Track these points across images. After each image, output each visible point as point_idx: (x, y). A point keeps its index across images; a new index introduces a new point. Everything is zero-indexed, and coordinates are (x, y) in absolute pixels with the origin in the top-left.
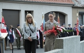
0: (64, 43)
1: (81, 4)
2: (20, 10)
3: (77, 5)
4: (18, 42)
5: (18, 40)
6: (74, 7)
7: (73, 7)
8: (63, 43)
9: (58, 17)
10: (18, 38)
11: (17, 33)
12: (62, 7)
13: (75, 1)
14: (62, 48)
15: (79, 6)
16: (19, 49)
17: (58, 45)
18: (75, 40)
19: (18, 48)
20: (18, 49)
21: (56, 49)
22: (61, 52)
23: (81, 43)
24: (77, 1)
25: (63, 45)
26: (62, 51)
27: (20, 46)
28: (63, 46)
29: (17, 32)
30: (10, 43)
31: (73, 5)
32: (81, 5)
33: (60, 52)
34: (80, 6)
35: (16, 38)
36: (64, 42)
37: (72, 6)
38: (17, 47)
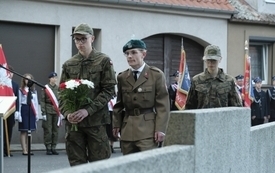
0: (197, 127)
1: (256, 11)
2: (58, 26)
3: (244, 13)
4: (50, 129)
5: (50, 122)
6: (233, 21)
7: (230, 22)
8: (194, 127)
9: (183, 51)
10: (50, 117)
11: (46, 100)
12: (195, 19)
13: (238, 3)
14: (192, 143)
15: (250, 17)
16: (52, 152)
17: (176, 132)
18: (234, 120)
19: (47, 150)
20: (48, 154)
21: (171, 144)
22: (186, 154)
23: (254, 132)
24: (244, 3)
25: (194, 132)
26: (189, 152)
27: (53, 144)
28: (194, 137)
29: (46, 98)
30: (23, 132)
31: (232, 15)
32: (256, 15)
33: (182, 155)
34: (254, 19)
35: (41, 117)
36: (197, 123)
37: (229, 17)
38: (46, 145)
